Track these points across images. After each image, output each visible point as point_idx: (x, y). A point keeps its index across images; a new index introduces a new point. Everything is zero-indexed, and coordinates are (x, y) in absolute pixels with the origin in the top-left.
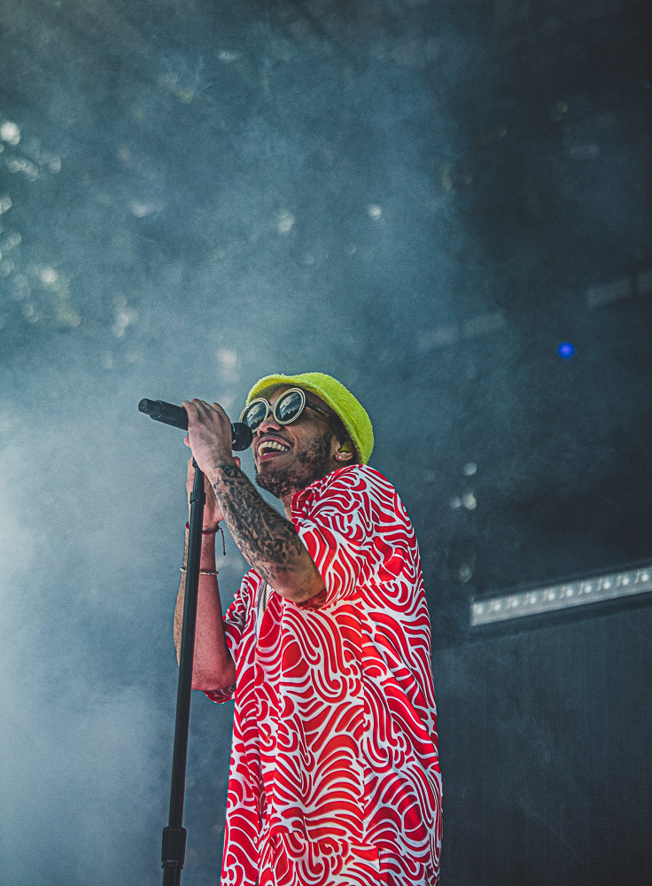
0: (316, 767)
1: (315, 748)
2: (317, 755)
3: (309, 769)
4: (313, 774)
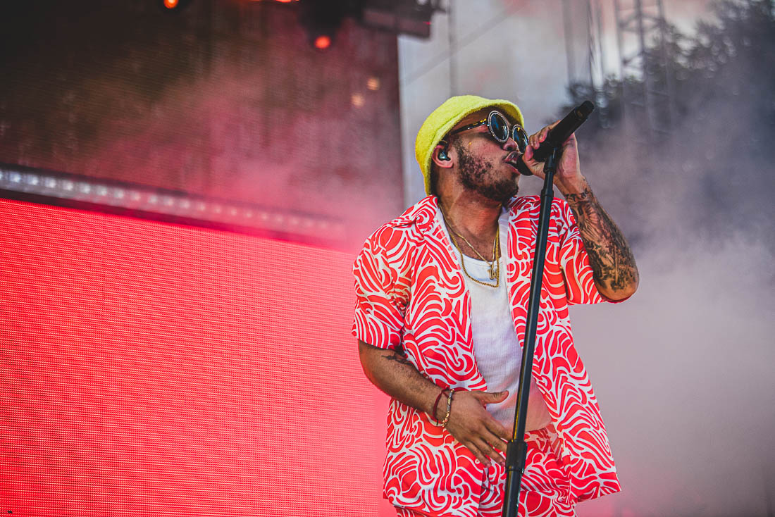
0: (554, 384)
1: (546, 371)
2: (550, 375)
3: (549, 387)
4: (553, 390)
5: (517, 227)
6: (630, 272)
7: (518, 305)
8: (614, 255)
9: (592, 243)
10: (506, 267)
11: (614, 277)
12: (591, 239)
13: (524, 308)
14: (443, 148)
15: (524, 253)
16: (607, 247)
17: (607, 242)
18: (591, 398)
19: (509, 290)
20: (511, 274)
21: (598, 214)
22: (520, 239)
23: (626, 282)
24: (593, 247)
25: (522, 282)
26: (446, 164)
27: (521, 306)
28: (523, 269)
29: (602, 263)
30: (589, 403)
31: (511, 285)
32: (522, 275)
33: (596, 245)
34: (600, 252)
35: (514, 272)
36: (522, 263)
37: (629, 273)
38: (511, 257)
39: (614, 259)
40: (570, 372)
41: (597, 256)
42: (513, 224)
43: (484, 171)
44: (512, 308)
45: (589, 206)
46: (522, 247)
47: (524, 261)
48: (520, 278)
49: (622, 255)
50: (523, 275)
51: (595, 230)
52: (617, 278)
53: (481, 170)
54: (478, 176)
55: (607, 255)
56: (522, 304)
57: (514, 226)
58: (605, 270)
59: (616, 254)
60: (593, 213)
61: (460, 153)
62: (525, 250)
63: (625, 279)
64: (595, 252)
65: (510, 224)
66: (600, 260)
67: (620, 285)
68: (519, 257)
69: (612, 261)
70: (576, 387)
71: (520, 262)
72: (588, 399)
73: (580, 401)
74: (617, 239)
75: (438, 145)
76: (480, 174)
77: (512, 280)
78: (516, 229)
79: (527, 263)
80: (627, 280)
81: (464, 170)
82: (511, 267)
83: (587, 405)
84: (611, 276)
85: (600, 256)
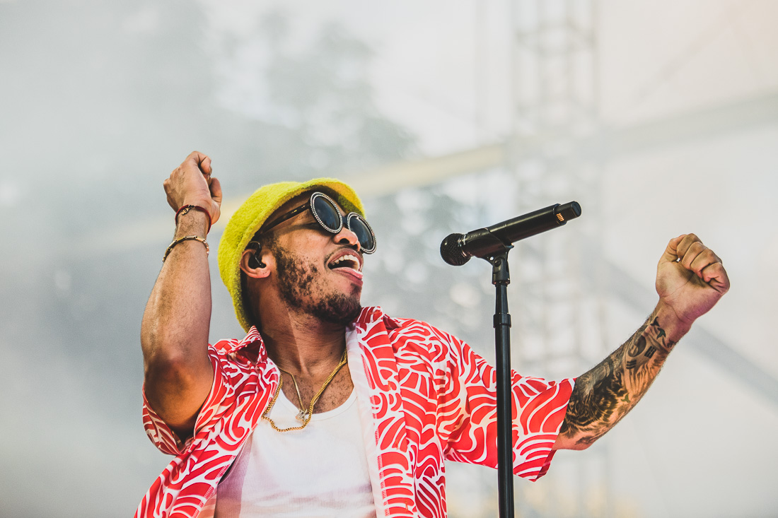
5: (371, 347)
14: (254, 251)
15: (391, 383)
19: (376, 428)
20: (377, 408)
22: (380, 364)
25: (392, 418)
26: (262, 273)
28: (391, 402)
35: (380, 406)
38: (374, 388)
42: (365, 343)
43: (310, 279)
46: (386, 375)
48: (389, 414)
50: (394, 409)
53: (305, 277)
54: (303, 286)
61: (278, 257)
62: (391, 379)
65: (360, 344)
68: (385, 388)
71: (387, 394)
75: (247, 248)
76: (305, 283)
77: (380, 415)
78: (371, 350)
81: (284, 279)
82: (376, 400)
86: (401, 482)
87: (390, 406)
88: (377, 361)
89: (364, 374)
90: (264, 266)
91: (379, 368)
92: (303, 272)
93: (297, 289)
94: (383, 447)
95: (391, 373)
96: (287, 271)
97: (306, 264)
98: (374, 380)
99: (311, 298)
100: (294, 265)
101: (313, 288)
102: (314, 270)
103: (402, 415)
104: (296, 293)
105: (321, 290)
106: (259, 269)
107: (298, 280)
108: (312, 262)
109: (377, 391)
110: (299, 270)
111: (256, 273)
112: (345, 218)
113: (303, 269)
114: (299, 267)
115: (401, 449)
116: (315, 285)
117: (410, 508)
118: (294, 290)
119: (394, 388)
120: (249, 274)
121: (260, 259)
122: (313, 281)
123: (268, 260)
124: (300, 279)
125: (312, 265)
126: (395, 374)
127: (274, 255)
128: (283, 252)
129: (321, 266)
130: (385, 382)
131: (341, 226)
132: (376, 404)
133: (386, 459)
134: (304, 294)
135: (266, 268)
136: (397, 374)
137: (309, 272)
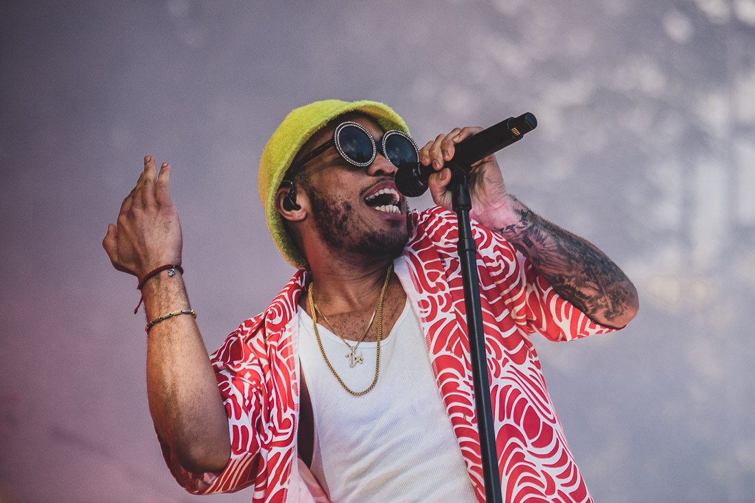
6: (623, 289)
7: (443, 352)
8: (595, 278)
9: (561, 276)
10: (417, 304)
11: (607, 306)
12: (557, 272)
13: (453, 355)
16: (582, 273)
17: (580, 266)
18: (562, 485)
19: (426, 332)
21: (553, 235)
23: (624, 304)
24: (563, 281)
27: (448, 353)
28: (441, 303)
29: (583, 296)
30: (560, 493)
31: (427, 326)
32: (443, 310)
33: (567, 277)
34: (576, 282)
35: (429, 309)
36: (439, 296)
37: (621, 290)
38: (421, 292)
39: (597, 283)
40: (526, 446)
41: (573, 290)
43: (345, 218)
44: (433, 357)
45: (536, 231)
46: (433, 277)
47: (441, 293)
49: (605, 272)
51: (559, 258)
52: (610, 305)
53: (340, 217)
55: (587, 282)
56: (449, 349)
57: (412, 251)
58: (590, 302)
59: (597, 276)
60: (546, 237)
62: (439, 280)
63: (621, 301)
64: (569, 287)
66: (579, 293)
67: (618, 312)
68: (434, 290)
69: (596, 287)
70: (538, 469)
71: (435, 296)
72: (558, 487)
73: (543, 491)
74: (588, 255)
77: (429, 319)
79: (446, 294)
80: (623, 301)
82: (424, 304)
83: (556, 495)
84: (601, 307)
85: (577, 289)
86: (458, 389)
87: (440, 308)
88: (423, 264)
89: (410, 280)
90: (298, 207)
91: (426, 272)
92: (337, 212)
93: (335, 231)
94: (435, 352)
95: (438, 274)
96: (321, 212)
97: (339, 203)
98: (421, 285)
99: (351, 238)
100: (327, 206)
101: (350, 227)
102: (348, 207)
103: (454, 317)
104: (335, 234)
105: (358, 228)
106: (293, 211)
107: (334, 222)
108: (346, 199)
109: (425, 295)
110: (332, 211)
111: (291, 216)
112: (379, 143)
113: (336, 209)
114: (332, 207)
115: (455, 353)
116: (351, 224)
117: (469, 419)
118: (333, 232)
119: (443, 288)
120: (286, 217)
121: (295, 200)
122: (348, 220)
123: (302, 200)
124: (336, 220)
125: (346, 202)
126: (442, 273)
127: (307, 194)
128: (315, 193)
129: (355, 202)
130: (432, 285)
131: (374, 154)
132: (425, 308)
133: (440, 364)
134: (343, 235)
135: (301, 210)
136: (444, 273)
137: (343, 211)
